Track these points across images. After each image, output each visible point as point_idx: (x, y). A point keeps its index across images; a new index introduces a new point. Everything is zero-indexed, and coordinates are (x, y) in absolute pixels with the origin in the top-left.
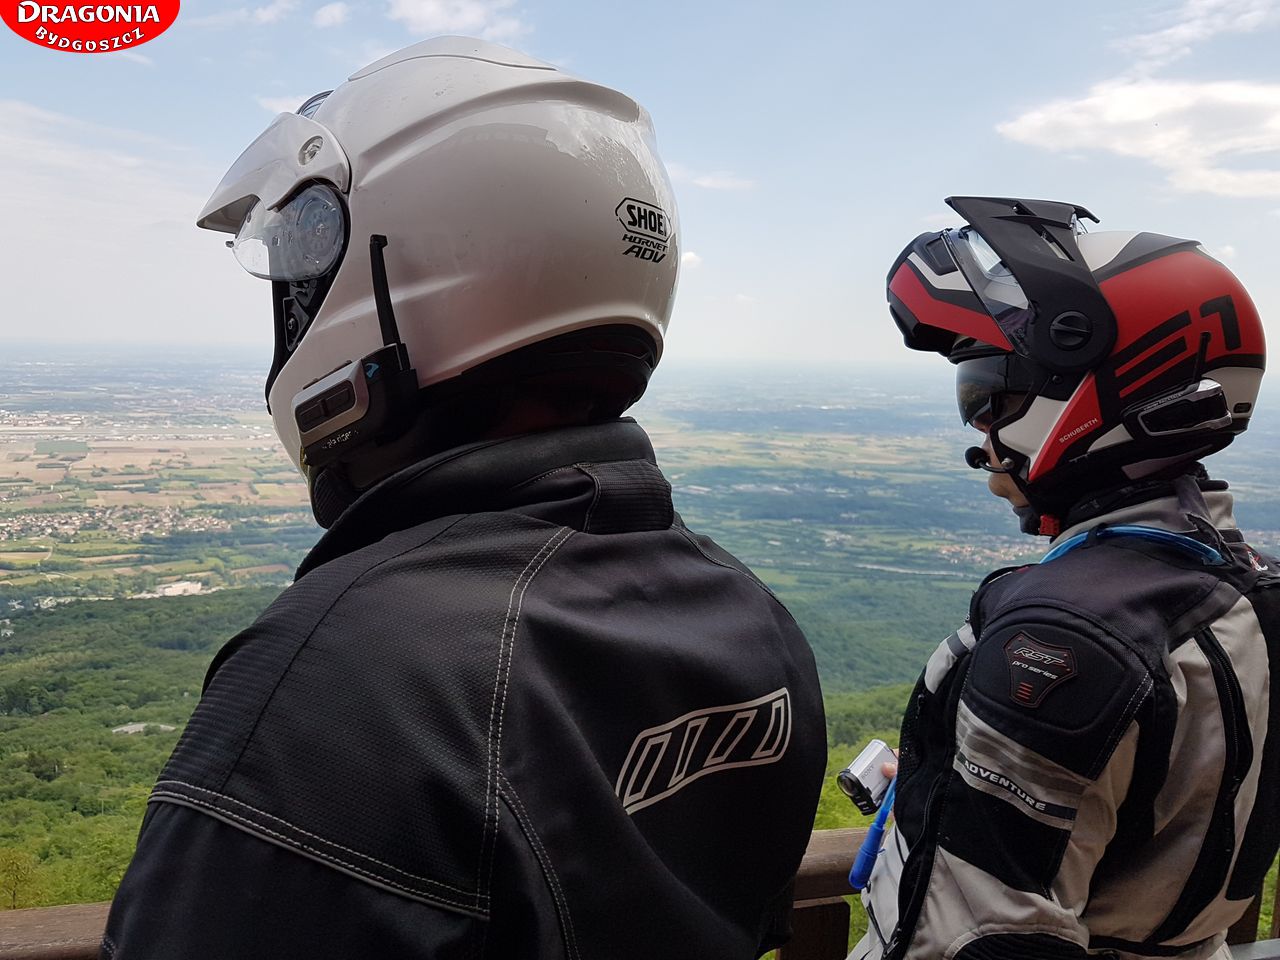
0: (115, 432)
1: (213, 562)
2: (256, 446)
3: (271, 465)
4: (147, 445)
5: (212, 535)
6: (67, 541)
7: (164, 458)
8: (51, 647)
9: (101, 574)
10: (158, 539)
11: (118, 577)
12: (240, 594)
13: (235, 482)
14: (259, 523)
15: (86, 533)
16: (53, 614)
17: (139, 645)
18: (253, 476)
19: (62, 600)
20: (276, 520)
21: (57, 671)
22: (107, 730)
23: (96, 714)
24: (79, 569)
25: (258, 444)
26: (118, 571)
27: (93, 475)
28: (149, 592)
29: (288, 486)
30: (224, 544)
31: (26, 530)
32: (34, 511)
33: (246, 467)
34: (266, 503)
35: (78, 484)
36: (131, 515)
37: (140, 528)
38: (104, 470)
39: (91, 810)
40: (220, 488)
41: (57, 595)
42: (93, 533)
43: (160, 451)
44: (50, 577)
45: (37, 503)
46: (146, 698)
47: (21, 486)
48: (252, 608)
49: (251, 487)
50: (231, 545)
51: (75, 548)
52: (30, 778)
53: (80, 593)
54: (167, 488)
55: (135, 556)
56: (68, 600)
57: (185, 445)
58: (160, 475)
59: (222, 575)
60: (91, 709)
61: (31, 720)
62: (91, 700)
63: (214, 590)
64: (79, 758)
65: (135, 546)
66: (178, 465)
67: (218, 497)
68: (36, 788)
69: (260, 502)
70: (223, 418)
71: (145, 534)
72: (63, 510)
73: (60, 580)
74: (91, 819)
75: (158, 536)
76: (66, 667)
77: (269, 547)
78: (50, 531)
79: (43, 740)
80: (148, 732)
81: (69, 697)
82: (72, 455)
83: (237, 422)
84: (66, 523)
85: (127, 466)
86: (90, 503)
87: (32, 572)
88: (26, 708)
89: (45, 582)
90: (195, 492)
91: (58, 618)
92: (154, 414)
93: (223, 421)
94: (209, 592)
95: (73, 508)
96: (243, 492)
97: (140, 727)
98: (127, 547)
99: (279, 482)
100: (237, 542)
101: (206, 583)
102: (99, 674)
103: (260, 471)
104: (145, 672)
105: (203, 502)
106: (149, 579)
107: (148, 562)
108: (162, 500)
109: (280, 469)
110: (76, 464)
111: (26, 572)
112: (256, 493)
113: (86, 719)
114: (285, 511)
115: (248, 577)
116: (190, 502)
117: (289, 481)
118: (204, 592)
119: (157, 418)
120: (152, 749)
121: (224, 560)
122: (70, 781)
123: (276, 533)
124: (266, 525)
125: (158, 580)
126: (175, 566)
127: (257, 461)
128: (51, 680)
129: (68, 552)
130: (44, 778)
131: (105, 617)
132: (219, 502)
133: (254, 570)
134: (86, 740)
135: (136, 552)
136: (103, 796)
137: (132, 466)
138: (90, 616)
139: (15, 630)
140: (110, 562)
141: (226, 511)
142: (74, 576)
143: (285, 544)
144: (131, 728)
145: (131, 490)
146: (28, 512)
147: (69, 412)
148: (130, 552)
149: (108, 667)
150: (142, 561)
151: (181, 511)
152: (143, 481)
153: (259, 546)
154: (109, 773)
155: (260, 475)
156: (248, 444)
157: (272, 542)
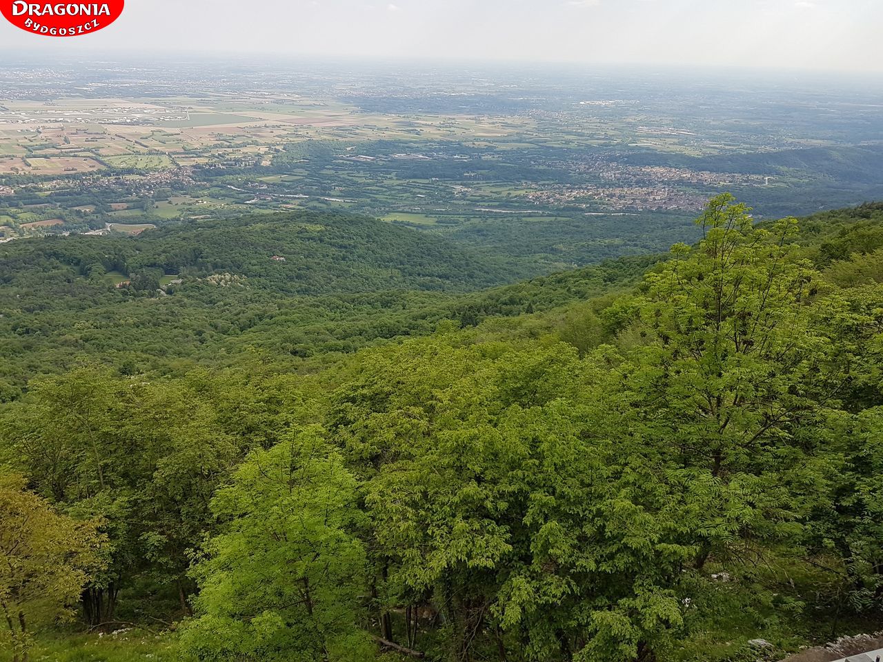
1: (4, 219)
2: (24, 129)
3: (38, 143)
12: (30, 242)
13: (11, 157)
14: (34, 188)
18: (24, 153)
20: (47, 185)
25: (25, 127)
29: (53, 159)
30: (11, 206)
33: (18, 145)
34: (38, 173)
40: (1, 162)
48: (40, 252)
49: (24, 161)
50: (17, 206)
59: (13, 228)
63: (8, 240)
69: (34, 172)
77: (46, 207)
83: (7, 109)
94: (5, 241)
96: (19, 165)
99: (45, 157)
100: (21, 203)
101: (2, 235)
103: (30, 148)
109: (46, 147)
112: (30, 165)
114: (54, 179)
115: (33, 229)
117: (53, 155)
118: (2, 242)
121: (13, 217)
123: (50, 196)
124: (41, 190)
127: (27, 140)
132: (1, 173)
133: (37, 224)
141: (8, 180)
143: (59, 204)
153: (38, 206)
155: (31, 152)
156: (19, 127)
157: (48, 202)
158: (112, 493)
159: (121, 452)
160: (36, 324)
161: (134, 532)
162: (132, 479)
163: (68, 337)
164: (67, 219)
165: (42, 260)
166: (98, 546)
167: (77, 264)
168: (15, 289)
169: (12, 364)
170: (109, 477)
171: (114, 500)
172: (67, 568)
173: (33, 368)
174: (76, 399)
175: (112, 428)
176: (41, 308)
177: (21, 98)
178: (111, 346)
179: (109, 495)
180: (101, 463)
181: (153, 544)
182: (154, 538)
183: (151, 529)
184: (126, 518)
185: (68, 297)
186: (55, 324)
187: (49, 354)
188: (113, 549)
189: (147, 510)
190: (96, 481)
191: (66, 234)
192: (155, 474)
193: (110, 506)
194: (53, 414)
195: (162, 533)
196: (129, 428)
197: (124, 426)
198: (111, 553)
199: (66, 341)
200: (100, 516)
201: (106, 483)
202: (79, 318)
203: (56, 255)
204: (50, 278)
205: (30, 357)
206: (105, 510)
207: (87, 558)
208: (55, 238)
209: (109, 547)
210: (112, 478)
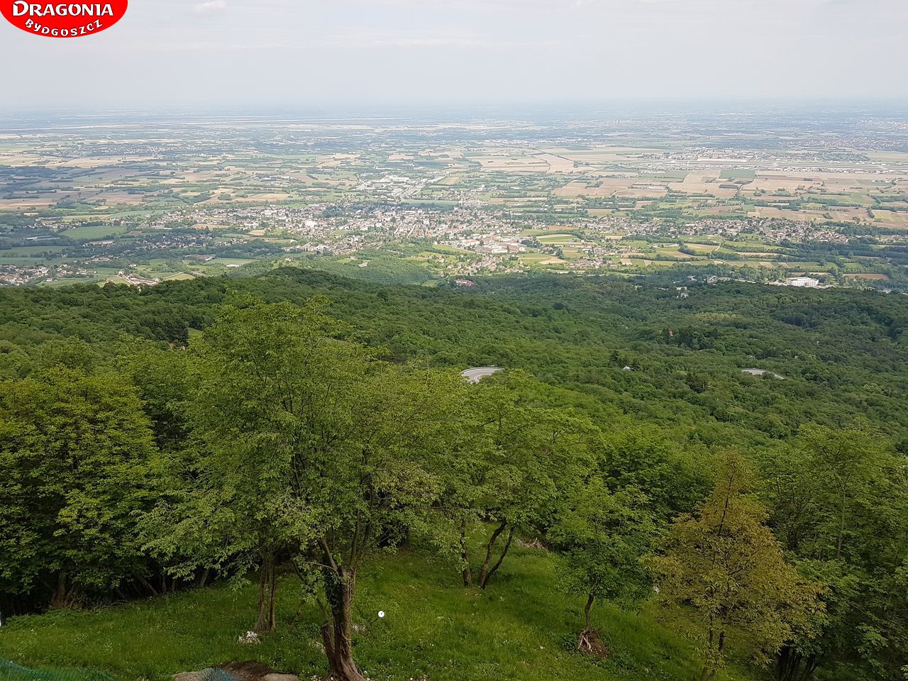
0: (775, 164)
1: (830, 266)
2: (879, 179)
3: (889, 195)
4: (798, 174)
5: (833, 245)
6: (731, 240)
7: (807, 185)
8: (709, 309)
9: (750, 264)
10: (794, 244)
11: (761, 268)
12: (847, 293)
13: (857, 207)
14: (870, 240)
15: (744, 235)
16: (714, 287)
17: (768, 317)
18: (872, 203)
19: (721, 279)
20: (884, 239)
21: (712, 325)
22: (738, 369)
23: (733, 357)
24: (736, 259)
25: (882, 177)
26: (762, 264)
27: (755, 195)
28: (780, 281)
29: (899, 213)
30: (841, 254)
31: (706, 230)
32: (713, 217)
33: (868, 195)
34: (879, 225)
35: (744, 201)
36: (776, 225)
37: (782, 235)
38: (763, 191)
39: (722, 418)
40: (845, 211)
41: (719, 275)
42: (750, 236)
43: (805, 180)
44: (716, 262)
45: (714, 211)
46: (768, 354)
47: (707, 200)
48: (854, 305)
49: (869, 212)
50: (846, 255)
51: (735, 244)
52: (686, 388)
53: (733, 275)
54: (805, 208)
55: (775, 254)
56: (726, 279)
57: (824, 176)
58: (802, 198)
59: (836, 276)
60: (730, 353)
61: (692, 353)
62: (731, 347)
63: (827, 286)
64: (718, 383)
65: (776, 248)
66: (817, 191)
67: (842, 217)
68: (690, 395)
69: (874, 224)
70: (858, 156)
71: (784, 240)
72: (731, 218)
73: (723, 265)
74: (722, 423)
75: (794, 242)
76: (718, 324)
77: (876, 260)
78: (721, 231)
79: (697, 366)
80: (765, 377)
81: (717, 343)
82: (744, 180)
83: (869, 159)
84: (732, 227)
85: (779, 190)
86: (750, 214)
87: (706, 258)
88: (690, 345)
89: (713, 266)
90: (825, 212)
91: (718, 290)
92: (806, 152)
93: (859, 158)
94: (824, 287)
95: (738, 217)
96: (862, 215)
97: (761, 372)
98: (771, 248)
99: (892, 210)
100: (851, 252)
101: (822, 280)
102: (739, 332)
103: (879, 200)
104: (771, 336)
105: (830, 220)
106: (781, 272)
107: (784, 260)
108: (800, 217)
109: (896, 199)
110: (745, 187)
111: (702, 258)
112: (873, 217)
113: (726, 359)
114: (893, 233)
115: (855, 280)
116: (820, 220)
117: (901, 209)
118: (820, 287)
119: (807, 155)
120: (766, 389)
121: (839, 265)
122: (710, 396)
123: (883, 249)
124: (876, 243)
125: (789, 273)
126: (803, 266)
127: (878, 191)
128: (707, 330)
129: (731, 247)
130: (695, 390)
131: (748, 294)
132: (842, 222)
133: (861, 276)
134: (724, 373)
135: (777, 252)
136: (731, 411)
137: (784, 190)
138: (738, 292)
139: (690, 294)
140: (757, 257)
141: (846, 229)
142: (732, 264)
143: (889, 259)
144: (754, 372)
145: (779, 208)
146: (709, 217)
147: (746, 148)
148: (772, 251)
149: (745, 328)
150: (779, 259)
151: (813, 225)
152: (789, 201)
153: (868, 258)
154: (736, 397)
155: (878, 202)
156: (874, 177)
157: (879, 256)
158: (845, 567)
159: (868, 530)
160: (827, 373)
161: (854, 618)
162: (870, 562)
163: (853, 395)
164: (893, 276)
165: (853, 313)
166: (813, 611)
167: (887, 324)
168: (818, 335)
169: (791, 404)
170: (848, 549)
171: (845, 575)
172: (776, 616)
173: (809, 415)
174: (841, 459)
175: (867, 502)
176: (837, 359)
177: (887, 149)
178: (896, 419)
179: (841, 567)
180: (844, 532)
181: (870, 641)
182: (873, 635)
183: (874, 624)
184: (851, 599)
185: (867, 356)
186: (844, 378)
187: (828, 407)
188: (826, 623)
189: (876, 602)
190: (833, 547)
191: (887, 291)
192: (898, 569)
193: (838, 579)
194: (813, 465)
195: (883, 635)
196: (886, 508)
197: (881, 505)
198: (823, 625)
199: (850, 399)
200: (825, 584)
201: (842, 554)
202: (871, 379)
203: (869, 311)
204: (855, 332)
205: (810, 403)
206: (832, 580)
207: (799, 618)
208: (874, 293)
209: (823, 618)
210: (851, 552)
